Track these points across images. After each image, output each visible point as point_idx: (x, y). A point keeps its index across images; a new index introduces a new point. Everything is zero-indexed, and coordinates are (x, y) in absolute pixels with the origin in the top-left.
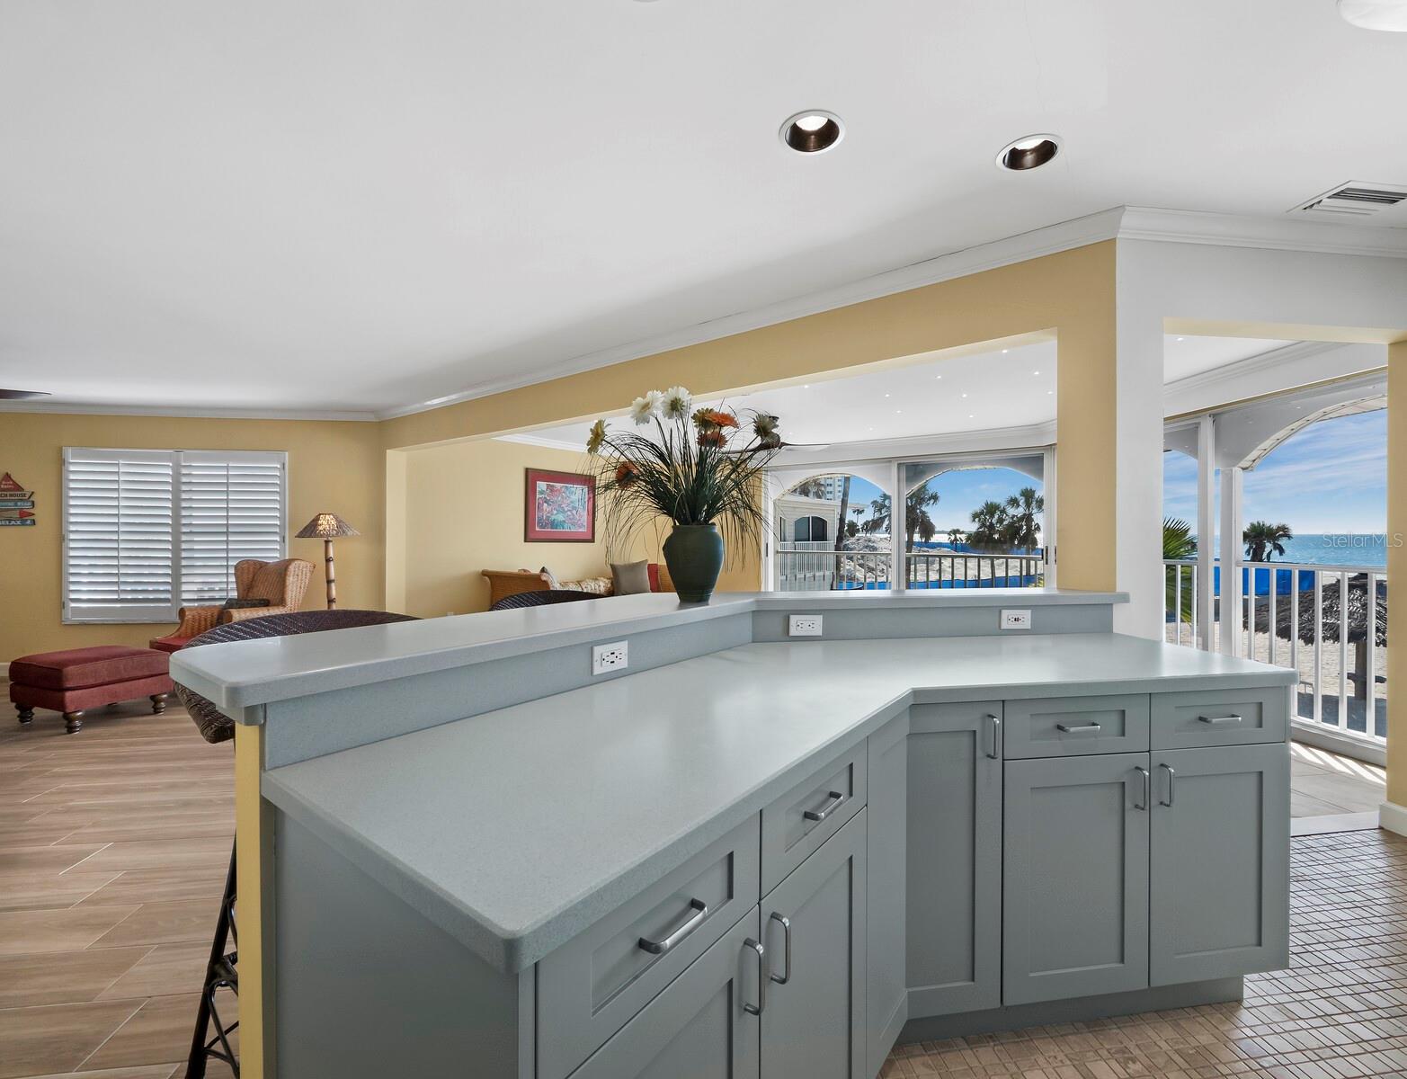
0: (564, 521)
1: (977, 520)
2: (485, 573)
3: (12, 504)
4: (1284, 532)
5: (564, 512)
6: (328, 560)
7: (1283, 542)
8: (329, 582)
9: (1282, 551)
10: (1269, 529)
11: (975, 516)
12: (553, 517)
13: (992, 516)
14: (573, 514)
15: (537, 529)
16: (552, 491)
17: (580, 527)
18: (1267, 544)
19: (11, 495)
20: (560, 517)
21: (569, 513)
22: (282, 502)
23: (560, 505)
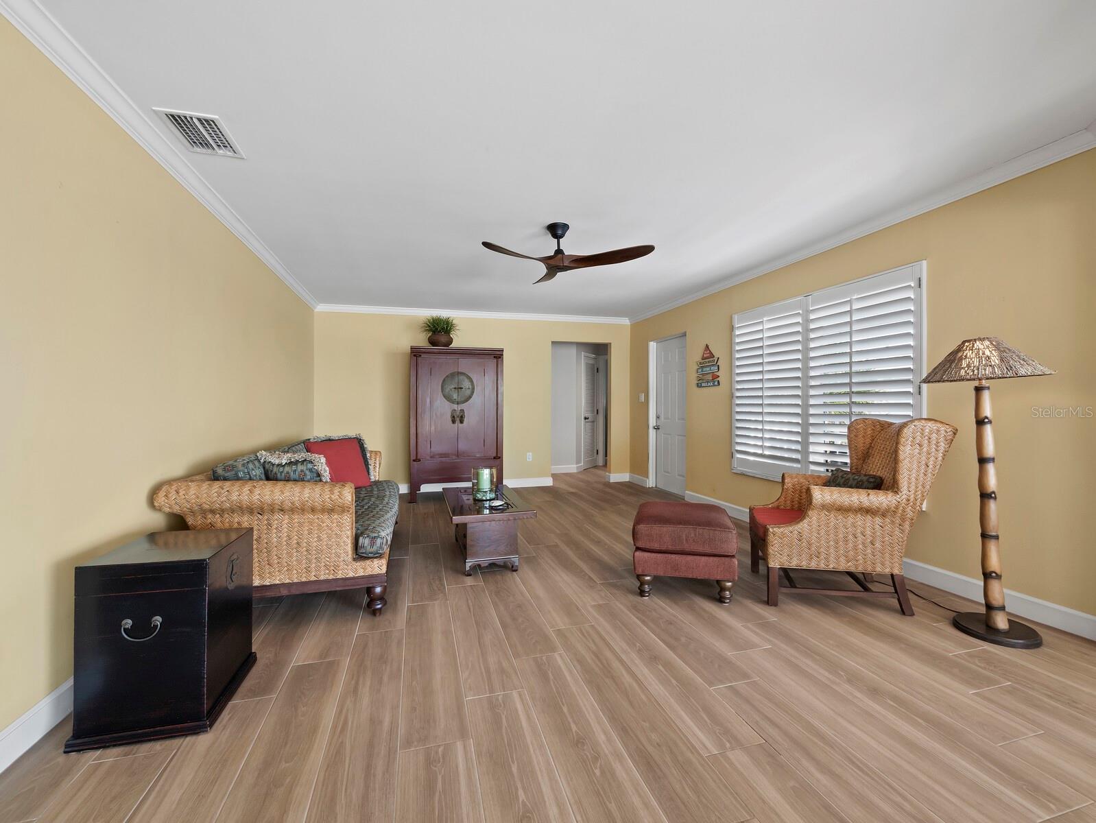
3: (708, 369)
6: (980, 422)
8: (983, 461)
19: (709, 362)
22: (918, 337)
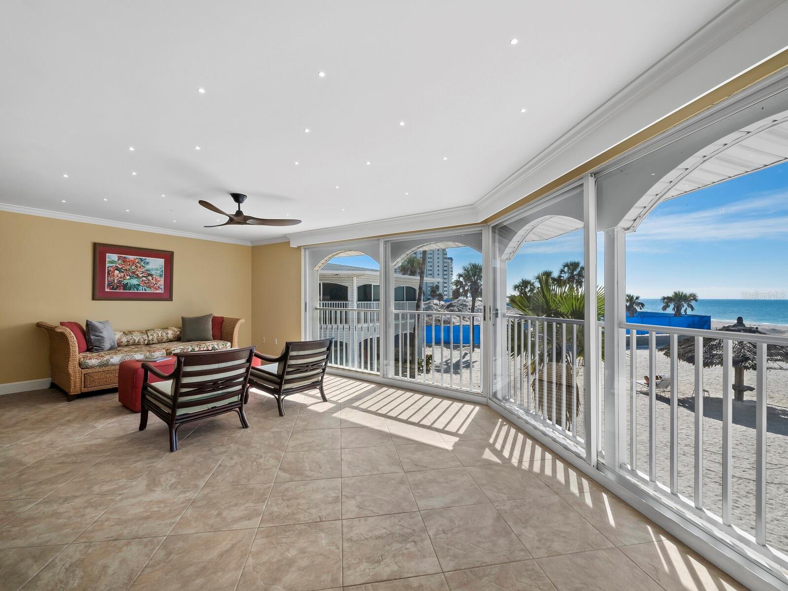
0: (139, 285)
1: (517, 289)
2: (39, 325)
4: (694, 297)
5: (138, 277)
7: (693, 303)
9: (692, 309)
10: (685, 296)
11: (516, 287)
12: (125, 282)
13: (526, 287)
14: (149, 280)
15: (107, 290)
16: (124, 261)
17: (157, 290)
18: (685, 304)
20: (135, 282)
21: (144, 279)
23: (134, 273)
